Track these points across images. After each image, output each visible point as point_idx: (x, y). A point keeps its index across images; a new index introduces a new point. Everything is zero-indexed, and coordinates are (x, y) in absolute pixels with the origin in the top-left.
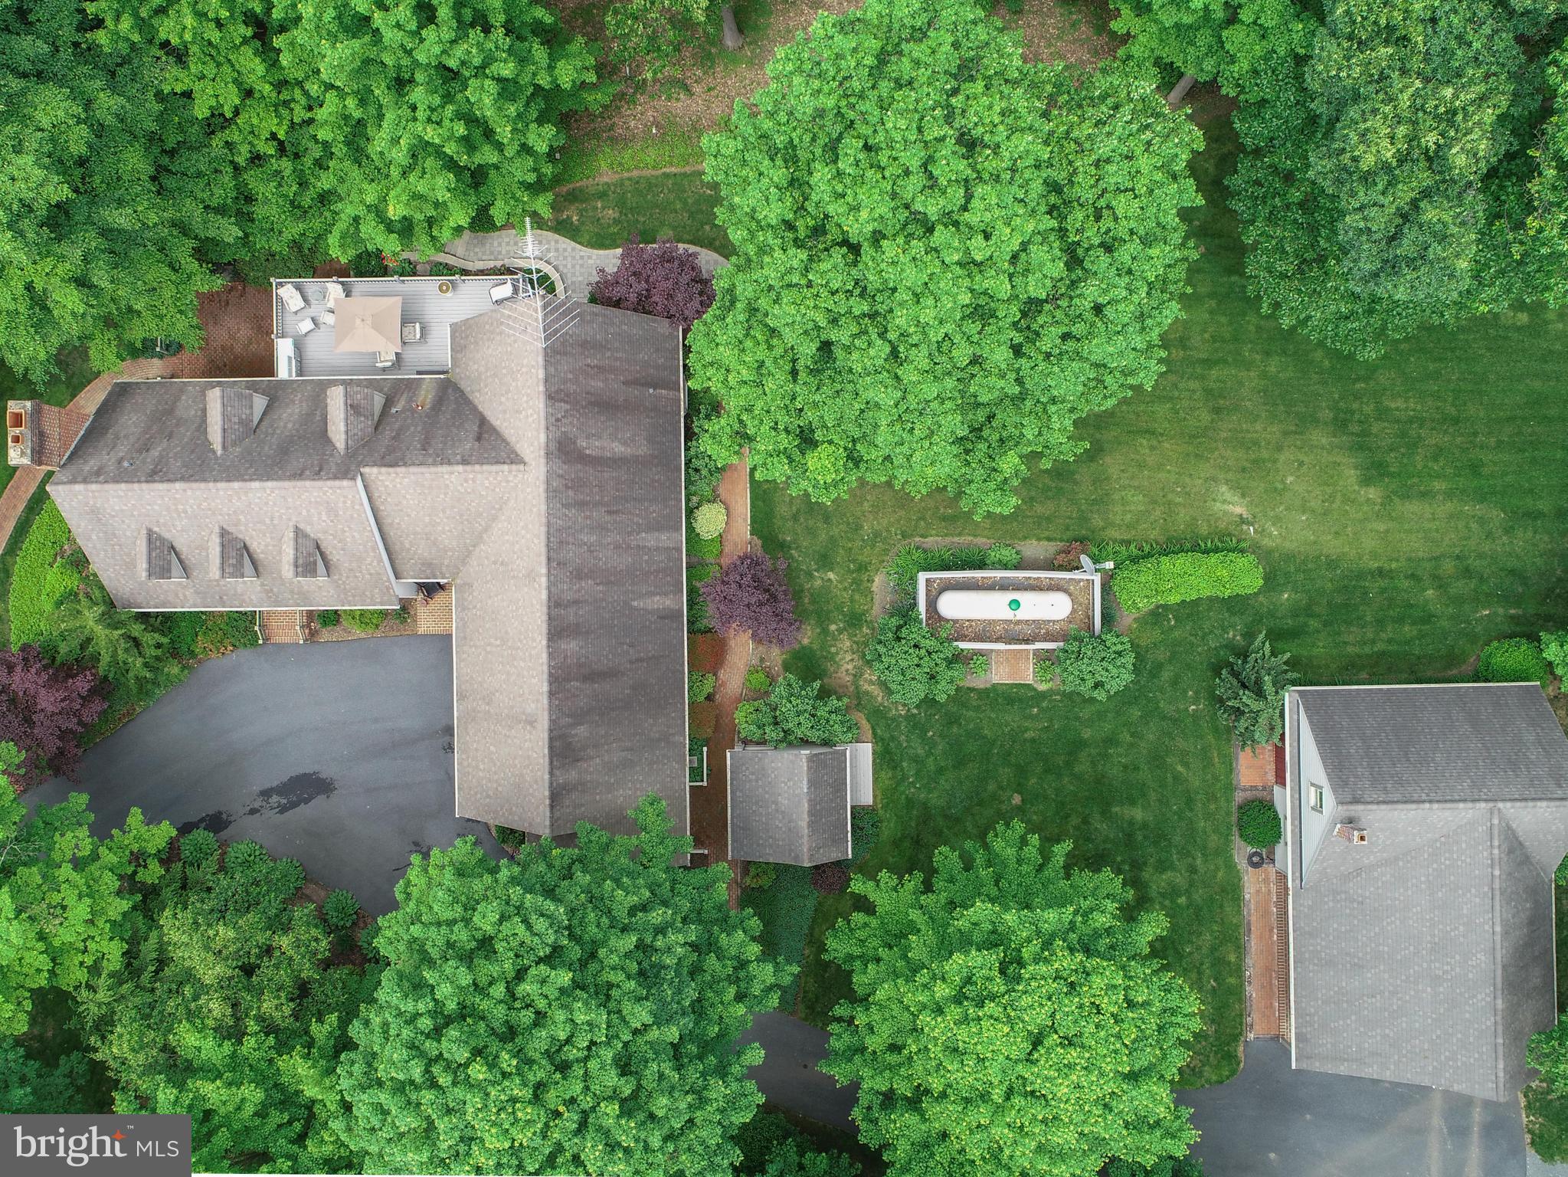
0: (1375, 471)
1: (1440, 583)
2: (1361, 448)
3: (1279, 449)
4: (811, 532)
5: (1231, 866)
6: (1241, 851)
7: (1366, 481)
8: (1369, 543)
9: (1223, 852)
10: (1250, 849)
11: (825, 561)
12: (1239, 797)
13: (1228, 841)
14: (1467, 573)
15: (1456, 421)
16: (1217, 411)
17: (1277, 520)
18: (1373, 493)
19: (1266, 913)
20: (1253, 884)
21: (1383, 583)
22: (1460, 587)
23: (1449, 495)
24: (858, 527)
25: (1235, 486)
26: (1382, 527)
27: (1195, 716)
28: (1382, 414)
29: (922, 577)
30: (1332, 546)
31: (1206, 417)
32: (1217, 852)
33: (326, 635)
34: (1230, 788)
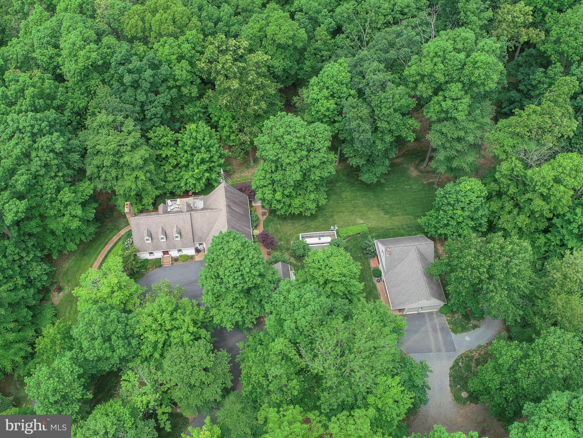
0: (387, 212)
1: (404, 229)
2: (383, 209)
3: (368, 211)
4: (277, 235)
5: (373, 283)
6: (375, 280)
7: (386, 215)
8: (388, 224)
9: (371, 280)
10: (377, 279)
11: (280, 240)
12: (372, 269)
13: (372, 278)
14: (409, 227)
15: (400, 203)
16: (354, 207)
17: (369, 223)
18: (387, 216)
19: (383, 291)
20: (378, 286)
21: (392, 230)
22: (407, 229)
23: (402, 215)
24: (286, 233)
25: (360, 218)
26: (390, 221)
27: (360, 257)
28: (386, 204)
29: (300, 234)
30: (382, 225)
31: (352, 209)
32: (370, 281)
33: (175, 264)
34: (370, 268)
